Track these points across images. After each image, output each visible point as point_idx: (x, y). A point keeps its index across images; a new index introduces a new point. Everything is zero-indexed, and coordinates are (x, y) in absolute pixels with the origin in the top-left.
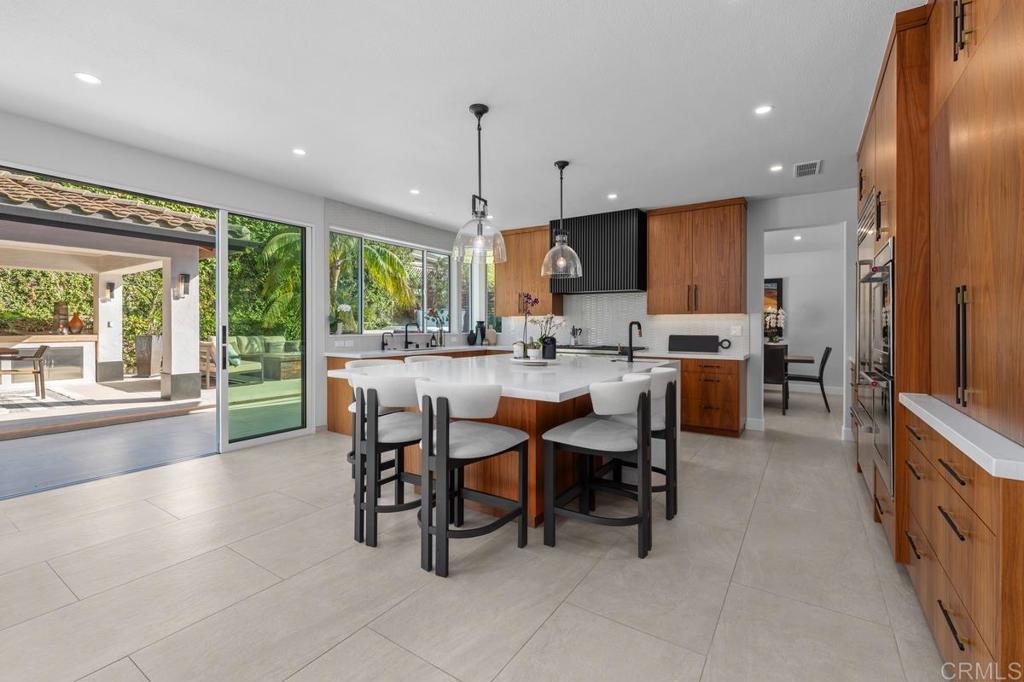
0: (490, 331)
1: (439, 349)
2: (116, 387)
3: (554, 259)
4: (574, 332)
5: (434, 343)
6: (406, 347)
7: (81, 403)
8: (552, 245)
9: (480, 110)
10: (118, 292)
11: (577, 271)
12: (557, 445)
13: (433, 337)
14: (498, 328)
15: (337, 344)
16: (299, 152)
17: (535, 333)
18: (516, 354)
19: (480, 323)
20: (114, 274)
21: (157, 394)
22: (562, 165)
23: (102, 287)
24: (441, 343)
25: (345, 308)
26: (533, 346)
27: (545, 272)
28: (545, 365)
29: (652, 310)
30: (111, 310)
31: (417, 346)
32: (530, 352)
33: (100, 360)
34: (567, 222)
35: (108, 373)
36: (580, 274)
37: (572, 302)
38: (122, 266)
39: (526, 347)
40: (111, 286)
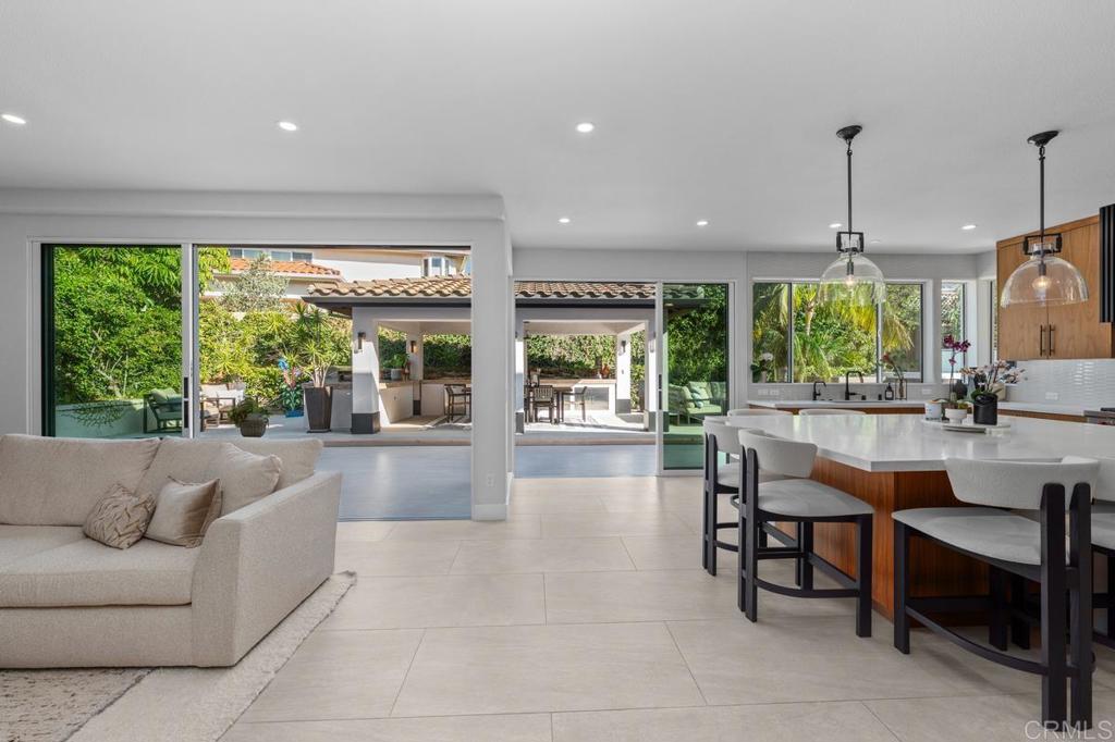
1: (896, 403)
2: (623, 418)
5: (889, 394)
6: (847, 398)
7: (600, 427)
9: (851, 133)
10: (628, 348)
12: (911, 532)
13: (889, 388)
15: (760, 392)
16: (702, 223)
18: (928, 414)
20: (626, 335)
21: (641, 426)
23: (619, 345)
24: (902, 396)
25: (769, 356)
28: (982, 432)
30: (623, 362)
31: (864, 398)
33: (618, 398)
35: (623, 407)
38: (627, 329)
40: (624, 343)
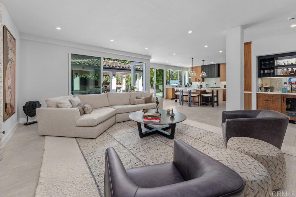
0: (190, 85)
3: (202, 74)
4: (206, 85)
8: (202, 72)
9: (193, 58)
10: (125, 78)
11: (206, 75)
12: (202, 96)
14: (191, 84)
17: (199, 84)
19: (188, 83)
22: (203, 61)
26: (199, 86)
27: (201, 76)
29: (221, 81)
30: (124, 81)
31: (178, 87)
32: (199, 87)
33: (123, 89)
34: (204, 66)
35: (124, 91)
36: (206, 76)
37: (206, 79)
39: (198, 86)
40: (124, 77)
